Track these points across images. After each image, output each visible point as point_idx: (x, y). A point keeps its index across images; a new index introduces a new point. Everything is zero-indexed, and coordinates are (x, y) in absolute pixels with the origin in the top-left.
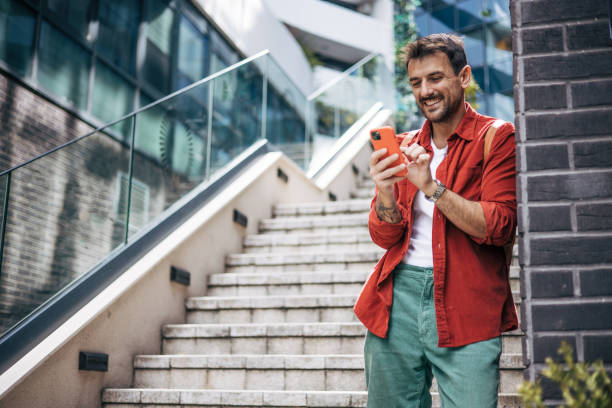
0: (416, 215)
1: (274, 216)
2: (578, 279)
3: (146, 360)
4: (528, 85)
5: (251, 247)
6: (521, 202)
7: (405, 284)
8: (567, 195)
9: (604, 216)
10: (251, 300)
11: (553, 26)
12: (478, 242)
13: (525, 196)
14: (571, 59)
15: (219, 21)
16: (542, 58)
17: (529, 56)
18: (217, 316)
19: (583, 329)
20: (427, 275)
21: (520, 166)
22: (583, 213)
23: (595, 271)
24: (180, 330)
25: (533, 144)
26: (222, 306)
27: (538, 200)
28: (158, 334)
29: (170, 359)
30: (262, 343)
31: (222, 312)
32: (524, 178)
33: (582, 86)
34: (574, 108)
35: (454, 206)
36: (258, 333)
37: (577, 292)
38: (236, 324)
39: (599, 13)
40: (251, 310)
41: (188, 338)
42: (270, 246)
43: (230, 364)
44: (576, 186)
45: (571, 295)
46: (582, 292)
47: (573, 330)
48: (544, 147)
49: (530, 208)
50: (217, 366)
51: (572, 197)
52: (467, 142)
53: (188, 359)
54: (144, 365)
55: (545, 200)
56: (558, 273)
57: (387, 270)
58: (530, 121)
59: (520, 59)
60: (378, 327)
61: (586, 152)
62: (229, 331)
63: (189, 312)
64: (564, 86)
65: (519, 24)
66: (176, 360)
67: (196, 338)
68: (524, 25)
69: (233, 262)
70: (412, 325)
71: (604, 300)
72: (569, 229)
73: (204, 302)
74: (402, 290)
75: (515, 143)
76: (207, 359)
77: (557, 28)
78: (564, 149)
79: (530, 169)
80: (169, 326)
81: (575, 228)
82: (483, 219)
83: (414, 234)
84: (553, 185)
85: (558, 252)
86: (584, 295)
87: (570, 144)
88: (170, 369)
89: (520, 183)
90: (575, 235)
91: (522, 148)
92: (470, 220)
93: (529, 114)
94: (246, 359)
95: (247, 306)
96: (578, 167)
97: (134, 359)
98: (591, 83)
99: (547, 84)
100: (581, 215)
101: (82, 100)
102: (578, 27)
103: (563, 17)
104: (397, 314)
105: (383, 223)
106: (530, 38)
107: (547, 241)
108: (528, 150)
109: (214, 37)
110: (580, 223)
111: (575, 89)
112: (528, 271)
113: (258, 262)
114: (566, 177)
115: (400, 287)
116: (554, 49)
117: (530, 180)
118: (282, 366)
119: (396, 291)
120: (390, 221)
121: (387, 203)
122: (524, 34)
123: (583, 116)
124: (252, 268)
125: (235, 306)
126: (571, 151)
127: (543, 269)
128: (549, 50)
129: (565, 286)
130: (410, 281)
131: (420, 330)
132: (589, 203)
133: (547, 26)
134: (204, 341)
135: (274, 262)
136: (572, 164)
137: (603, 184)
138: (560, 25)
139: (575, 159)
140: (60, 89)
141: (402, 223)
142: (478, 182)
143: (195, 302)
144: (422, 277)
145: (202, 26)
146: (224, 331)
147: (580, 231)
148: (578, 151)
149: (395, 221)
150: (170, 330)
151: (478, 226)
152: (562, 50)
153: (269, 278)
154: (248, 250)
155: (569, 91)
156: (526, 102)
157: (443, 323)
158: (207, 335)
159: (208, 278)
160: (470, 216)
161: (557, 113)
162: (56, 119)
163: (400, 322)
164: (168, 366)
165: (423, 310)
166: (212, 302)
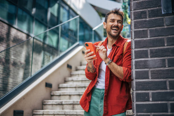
0: (100, 70)
1: (81, 65)
2: (151, 95)
3: (36, 112)
4: (135, 30)
5: (73, 75)
6: (133, 69)
7: (95, 94)
8: (147, 67)
9: (160, 74)
10: (70, 93)
11: (143, 10)
12: (121, 80)
13: (134, 67)
14: (149, 21)
15: (72, 6)
16: (140, 21)
17: (136, 20)
18: (60, 97)
19: (152, 112)
20: (102, 91)
21: (132, 57)
22: (153, 72)
23: (157, 92)
24: (48, 102)
25: (137, 50)
26: (61, 94)
27: (138, 68)
28: (41, 103)
29: (43, 111)
30: (72, 106)
31: (61, 96)
32: (134, 61)
33: (153, 30)
34: (150, 37)
35: (114, 68)
36: (70, 103)
37: (151, 99)
38: (64, 100)
39: (158, 5)
40: (70, 95)
41: (50, 105)
42: (78, 75)
43: (61, 113)
44: (150, 64)
45: (149, 101)
46: (152, 99)
47: (149, 112)
48: (140, 50)
49: (136, 71)
50: (57, 114)
51: (149, 67)
52: (118, 47)
53: (48, 112)
54: (36, 113)
55: (140, 68)
56: (144, 93)
57: (90, 89)
58: (136, 42)
59: (133, 21)
60: (86, 108)
61: (154, 52)
62: (62, 102)
63: (51, 96)
64: (147, 30)
65: (133, 10)
66: (45, 112)
67: (52, 105)
68: (134, 10)
69: (67, 80)
70: (97, 108)
71: (159, 102)
72: (148, 78)
73: (56, 93)
74: (94, 96)
75: (131, 49)
76: (54, 111)
77: (145, 11)
78: (147, 51)
79: (136, 58)
80: (45, 101)
81: (150, 78)
82: (123, 73)
83: (99, 77)
84: (143, 63)
85: (145, 86)
86: (153, 101)
87: (149, 49)
88: (43, 114)
89: (132, 63)
90: (150, 80)
91: (133, 51)
92: (119, 73)
93: (136, 39)
94: (65, 112)
95: (69, 94)
96: (151, 57)
97: (33, 111)
98: (156, 29)
99: (142, 29)
100: (152, 73)
101: (31, 31)
102: (152, 10)
103: (147, 7)
104: (93, 105)
105: (89, 72)
106: (136, 14)
107: (141, 82)
108: (135, 52)
109: (71, 11)
110: (152, 76)
111: (150, 31)
112: (135, 92)
113: (74, 80)
114: (147, 61)
115: (94, 95)
116: (144, 18)
117: (136, 61)
118: (76, 114)
119: (92, 97)
120: (92, 72)
121: (91, 66)
122: (134, 13)
123: (153, 40)
124: (72, 82)
125: (65, 94)
126: (149, 52)
127: (140, 92)
128: (142, 18)
129: (147, 97)
130: (97, 93)
131: (99, 110)
132: (155, 69)
133: (142, 10)
134: (55, 105)
135: (78, 80)
136: (149, 56)
137: (160, 63)
138: (146, 10)
139: (150, 54)
140: (24, 27)
141: (96, 73)
142: (121, 60)
143: (53, 93)
144: (100, 92)
145: (67, 8)
146: (61, 102)
147: (152, 79)
148: (152, 52)
149: (93, 72)
150: (45, 102)
151: (121, 75)
152: (146, 18)
153: (76, 85)
154: (72, 76)
155: (149, 32)
156: (135, 35)
157: (105, 108)
158: (55, 103)
159: (58, 85)
160: (118, 71)
161: (145, 39)
162: (23, 37)
163: (93, 107)
164: (42, 114)
165: (100, 103)
166: (58, 93)
